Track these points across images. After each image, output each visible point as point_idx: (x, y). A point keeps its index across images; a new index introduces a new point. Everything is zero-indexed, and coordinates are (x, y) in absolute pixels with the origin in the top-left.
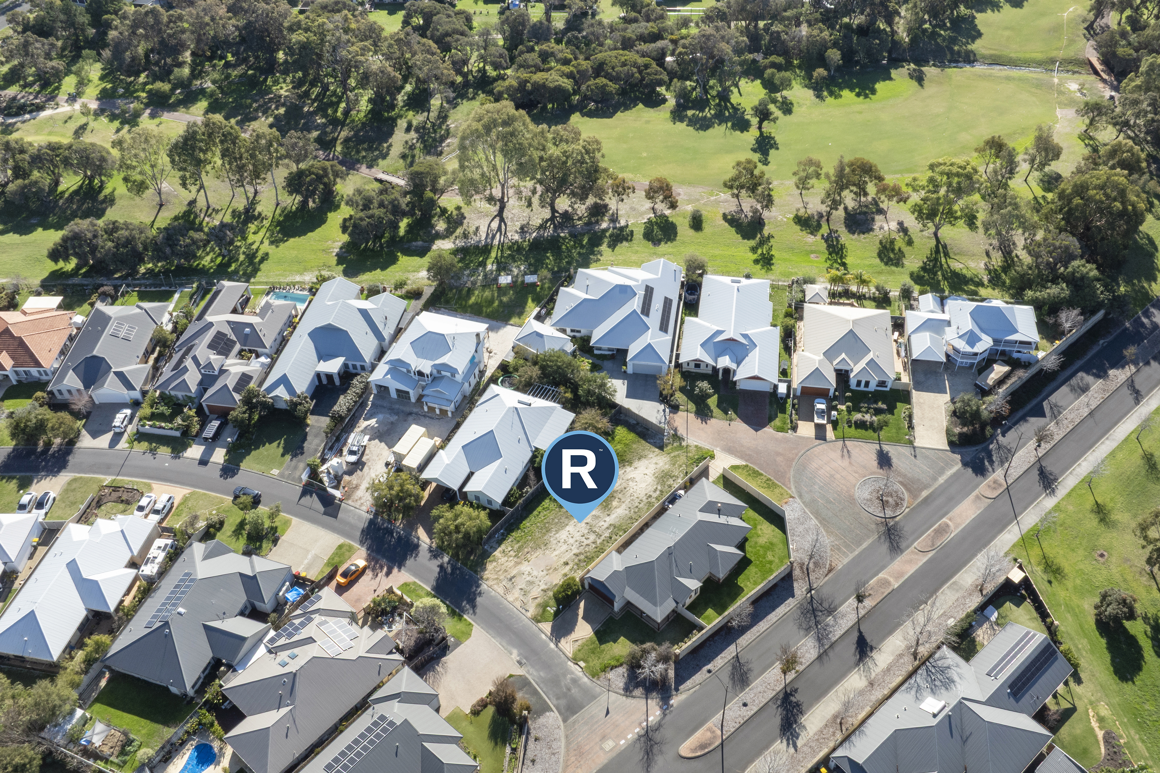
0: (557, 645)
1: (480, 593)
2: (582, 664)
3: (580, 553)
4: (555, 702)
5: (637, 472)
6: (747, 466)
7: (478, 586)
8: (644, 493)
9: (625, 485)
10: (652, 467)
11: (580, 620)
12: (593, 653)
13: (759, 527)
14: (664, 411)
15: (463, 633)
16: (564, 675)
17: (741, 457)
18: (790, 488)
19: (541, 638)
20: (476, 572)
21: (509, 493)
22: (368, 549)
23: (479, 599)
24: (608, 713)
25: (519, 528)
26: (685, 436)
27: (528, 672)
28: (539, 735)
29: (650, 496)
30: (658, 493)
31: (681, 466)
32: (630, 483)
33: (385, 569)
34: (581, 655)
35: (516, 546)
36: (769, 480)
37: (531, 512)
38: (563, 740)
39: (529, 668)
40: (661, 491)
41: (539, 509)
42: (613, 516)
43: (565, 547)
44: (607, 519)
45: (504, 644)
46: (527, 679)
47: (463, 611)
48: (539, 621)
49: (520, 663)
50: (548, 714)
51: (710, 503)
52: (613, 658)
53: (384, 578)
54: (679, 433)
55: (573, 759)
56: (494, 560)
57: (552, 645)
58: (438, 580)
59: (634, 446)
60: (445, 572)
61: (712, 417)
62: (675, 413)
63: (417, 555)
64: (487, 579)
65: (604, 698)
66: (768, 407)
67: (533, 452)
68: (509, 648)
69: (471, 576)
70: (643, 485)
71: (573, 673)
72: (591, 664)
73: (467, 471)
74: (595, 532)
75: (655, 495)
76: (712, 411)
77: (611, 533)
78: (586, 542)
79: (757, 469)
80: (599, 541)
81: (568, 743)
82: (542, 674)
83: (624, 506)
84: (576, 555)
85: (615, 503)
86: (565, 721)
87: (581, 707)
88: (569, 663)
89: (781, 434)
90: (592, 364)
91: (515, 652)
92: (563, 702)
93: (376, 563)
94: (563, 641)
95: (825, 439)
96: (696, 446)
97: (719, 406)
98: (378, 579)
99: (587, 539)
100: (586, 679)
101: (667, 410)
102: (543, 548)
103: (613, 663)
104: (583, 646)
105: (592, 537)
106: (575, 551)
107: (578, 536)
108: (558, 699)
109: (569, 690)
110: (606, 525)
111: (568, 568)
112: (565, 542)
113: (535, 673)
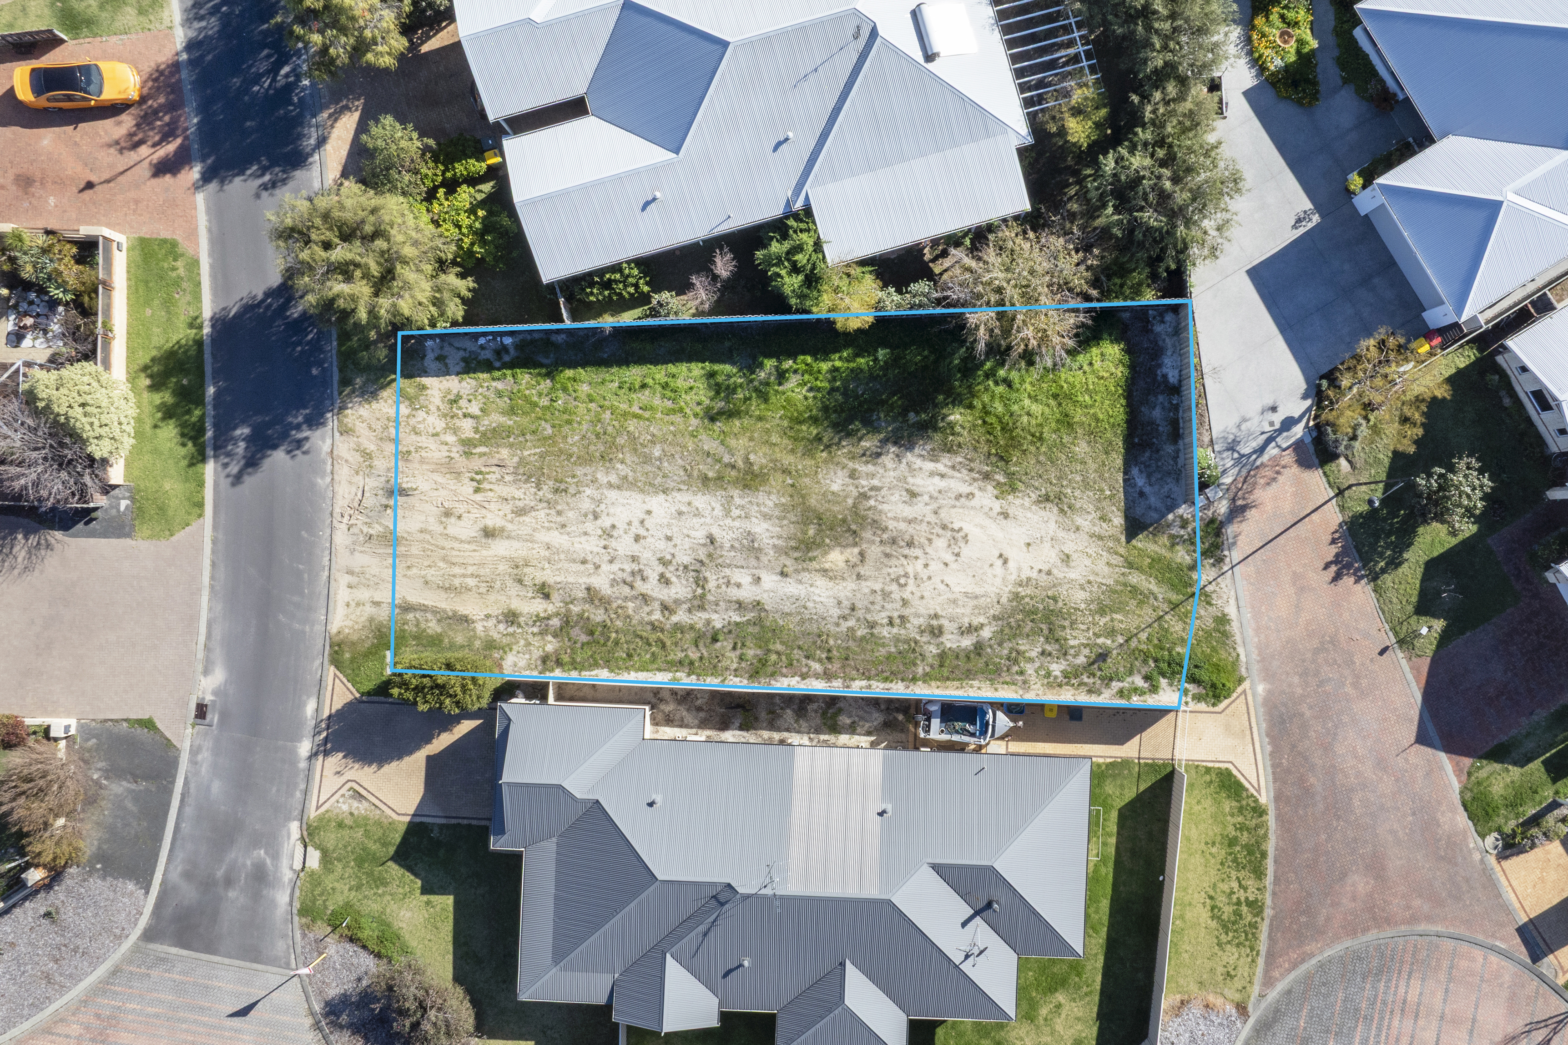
0: (313, 755)
1: (299, 443)
2: (314, 859)
3: (604, 602)
4: (175, 876)
5: (995, 529)
6: (1259, 811)
7: (315, 421)
8: (933, 605)
9: (920, 532)
10: (1048, 556)
11: (417, 760)
12: (360, 862)
13: (1060, 997)
14: (1288, 423)
15: (162, 510)
16: (256, 841)
17: (1279, 775)
18: (1268, 982)
19: (301, 706)
20: (345, 382)
21: (601, 272)
22: (191, 46)
23: (279, 457)
24: (243, 1012)
25: (549, 375)
26: (1235, 555)
27: (195, 751)
28: (68, 915)
29: (936, 632)
30: (967, 642)
31: (1111, 633)
32: (940, 543)
33: (171, 148)
34: (331, 839)
35: (496, 419)
36: (1256, 906)
37: (625, 361)
38: (102, 970)
39: (208, 744)
40: (979, 648)
41: (659, 373)
42: (791, 588)
43: (590, 546)
44: (770, 580)
45: (217, 634)
46: (172, 764)
47: (220, 446)
48: (336, 662)
49: (201, 711)
50: (131, 886)
51: (990, 874)
52: (383, 923)
53: (144, 170)
54: (1230, 530)
55: (75, 1029)
56: (411, 400)
57: (305, 748)
58: (249, 309)
59: (1081, 448)
60: (285, 307)
61: (1374, 577)
62: (1304, 462)
63: (273, 185)
64: (346, 431)
65: (271, 976)
66: (1541, 715)
67: (791, 214)
68: (218, 654)
69: (324, 381)
70: (960, 583)
71: (276, 856)
72: (329, 882)
73: (576, 88)
74: (700, 581)
75: (951, 641)
76: (1395, 563)
77: (732, 629)
78: (652, 587)
79: (1270, 847)
80: (681, 617)
81: (102, 988)
82: (216, 787)
83: (846, 589)
84: (592, 595)
85: (836, 558)
86: (149, 935)
87: (210, 948)
88: (294, 828)
89: (1462, 820)
90: (1305, 59)
91: (218, 677)
92: (189, 893)
93: (172, 107)
94: (335, 760)
95: (1536, 958)
96: (1222, 620)
97: (1433, 567)
98: (133, 157)
99: (664, 580)
100: (282, 898)
101: (1298, 431)
102: (546, 491)
103: (368, 933)
104: (360, 822)
105: (680, 589)
106: (601, 583)
107: (655, 546)
108: (187, 875)
109: (229, 882)
110: (747, 593)
111: (539, 606)
112: (608, 533)
113: (204, 769)
